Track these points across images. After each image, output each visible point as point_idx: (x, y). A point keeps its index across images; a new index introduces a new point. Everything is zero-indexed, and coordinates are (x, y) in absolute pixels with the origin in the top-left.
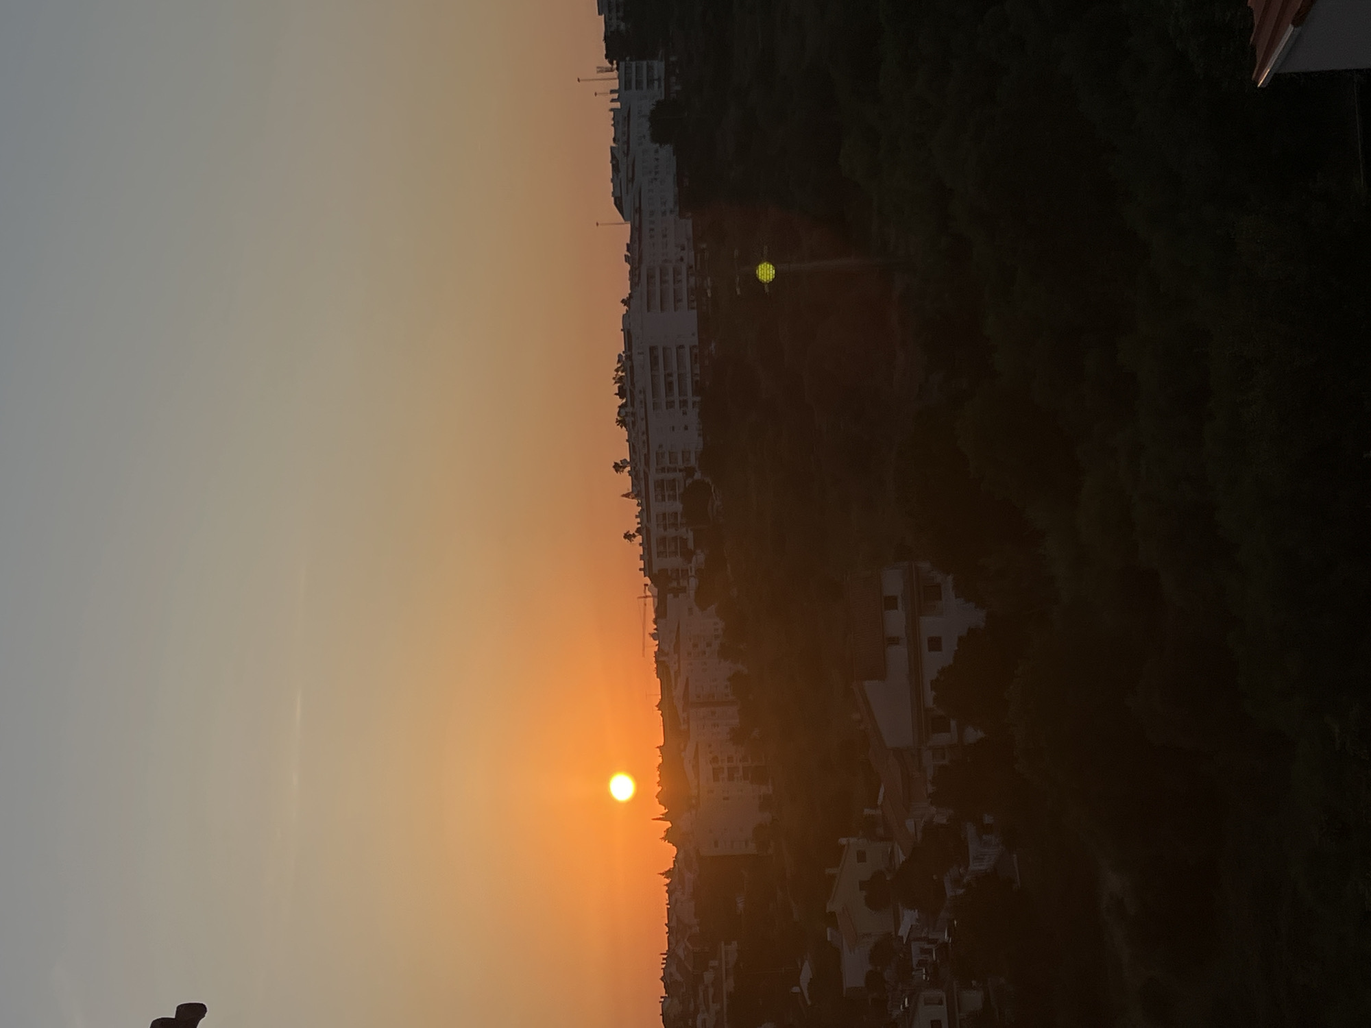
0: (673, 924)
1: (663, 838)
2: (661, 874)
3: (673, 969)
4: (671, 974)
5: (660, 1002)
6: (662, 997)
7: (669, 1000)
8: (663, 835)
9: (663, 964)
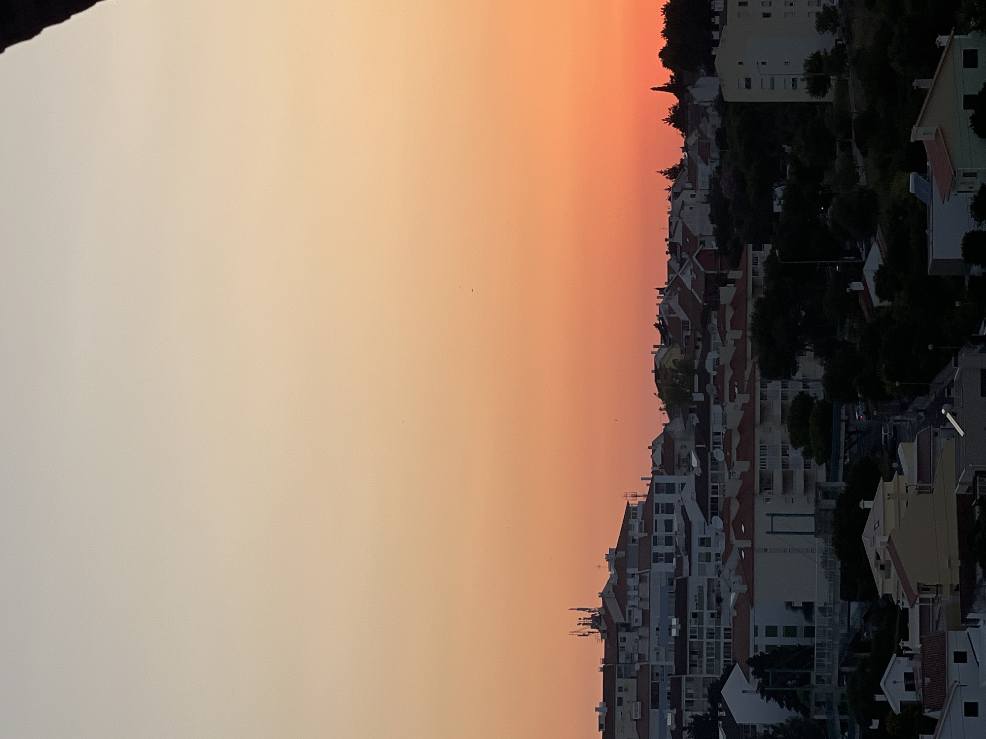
0: (678, 238)
1: (667, 119)
2: (661, 172)
3: (674, 303)
4: (671, 311)
5: (653, 353)
6: (655, 346)
7: (665, 350)
8: (667, 114)
9: (658, 297)
